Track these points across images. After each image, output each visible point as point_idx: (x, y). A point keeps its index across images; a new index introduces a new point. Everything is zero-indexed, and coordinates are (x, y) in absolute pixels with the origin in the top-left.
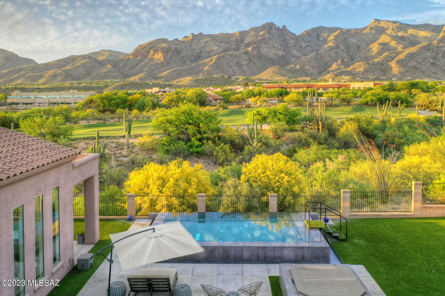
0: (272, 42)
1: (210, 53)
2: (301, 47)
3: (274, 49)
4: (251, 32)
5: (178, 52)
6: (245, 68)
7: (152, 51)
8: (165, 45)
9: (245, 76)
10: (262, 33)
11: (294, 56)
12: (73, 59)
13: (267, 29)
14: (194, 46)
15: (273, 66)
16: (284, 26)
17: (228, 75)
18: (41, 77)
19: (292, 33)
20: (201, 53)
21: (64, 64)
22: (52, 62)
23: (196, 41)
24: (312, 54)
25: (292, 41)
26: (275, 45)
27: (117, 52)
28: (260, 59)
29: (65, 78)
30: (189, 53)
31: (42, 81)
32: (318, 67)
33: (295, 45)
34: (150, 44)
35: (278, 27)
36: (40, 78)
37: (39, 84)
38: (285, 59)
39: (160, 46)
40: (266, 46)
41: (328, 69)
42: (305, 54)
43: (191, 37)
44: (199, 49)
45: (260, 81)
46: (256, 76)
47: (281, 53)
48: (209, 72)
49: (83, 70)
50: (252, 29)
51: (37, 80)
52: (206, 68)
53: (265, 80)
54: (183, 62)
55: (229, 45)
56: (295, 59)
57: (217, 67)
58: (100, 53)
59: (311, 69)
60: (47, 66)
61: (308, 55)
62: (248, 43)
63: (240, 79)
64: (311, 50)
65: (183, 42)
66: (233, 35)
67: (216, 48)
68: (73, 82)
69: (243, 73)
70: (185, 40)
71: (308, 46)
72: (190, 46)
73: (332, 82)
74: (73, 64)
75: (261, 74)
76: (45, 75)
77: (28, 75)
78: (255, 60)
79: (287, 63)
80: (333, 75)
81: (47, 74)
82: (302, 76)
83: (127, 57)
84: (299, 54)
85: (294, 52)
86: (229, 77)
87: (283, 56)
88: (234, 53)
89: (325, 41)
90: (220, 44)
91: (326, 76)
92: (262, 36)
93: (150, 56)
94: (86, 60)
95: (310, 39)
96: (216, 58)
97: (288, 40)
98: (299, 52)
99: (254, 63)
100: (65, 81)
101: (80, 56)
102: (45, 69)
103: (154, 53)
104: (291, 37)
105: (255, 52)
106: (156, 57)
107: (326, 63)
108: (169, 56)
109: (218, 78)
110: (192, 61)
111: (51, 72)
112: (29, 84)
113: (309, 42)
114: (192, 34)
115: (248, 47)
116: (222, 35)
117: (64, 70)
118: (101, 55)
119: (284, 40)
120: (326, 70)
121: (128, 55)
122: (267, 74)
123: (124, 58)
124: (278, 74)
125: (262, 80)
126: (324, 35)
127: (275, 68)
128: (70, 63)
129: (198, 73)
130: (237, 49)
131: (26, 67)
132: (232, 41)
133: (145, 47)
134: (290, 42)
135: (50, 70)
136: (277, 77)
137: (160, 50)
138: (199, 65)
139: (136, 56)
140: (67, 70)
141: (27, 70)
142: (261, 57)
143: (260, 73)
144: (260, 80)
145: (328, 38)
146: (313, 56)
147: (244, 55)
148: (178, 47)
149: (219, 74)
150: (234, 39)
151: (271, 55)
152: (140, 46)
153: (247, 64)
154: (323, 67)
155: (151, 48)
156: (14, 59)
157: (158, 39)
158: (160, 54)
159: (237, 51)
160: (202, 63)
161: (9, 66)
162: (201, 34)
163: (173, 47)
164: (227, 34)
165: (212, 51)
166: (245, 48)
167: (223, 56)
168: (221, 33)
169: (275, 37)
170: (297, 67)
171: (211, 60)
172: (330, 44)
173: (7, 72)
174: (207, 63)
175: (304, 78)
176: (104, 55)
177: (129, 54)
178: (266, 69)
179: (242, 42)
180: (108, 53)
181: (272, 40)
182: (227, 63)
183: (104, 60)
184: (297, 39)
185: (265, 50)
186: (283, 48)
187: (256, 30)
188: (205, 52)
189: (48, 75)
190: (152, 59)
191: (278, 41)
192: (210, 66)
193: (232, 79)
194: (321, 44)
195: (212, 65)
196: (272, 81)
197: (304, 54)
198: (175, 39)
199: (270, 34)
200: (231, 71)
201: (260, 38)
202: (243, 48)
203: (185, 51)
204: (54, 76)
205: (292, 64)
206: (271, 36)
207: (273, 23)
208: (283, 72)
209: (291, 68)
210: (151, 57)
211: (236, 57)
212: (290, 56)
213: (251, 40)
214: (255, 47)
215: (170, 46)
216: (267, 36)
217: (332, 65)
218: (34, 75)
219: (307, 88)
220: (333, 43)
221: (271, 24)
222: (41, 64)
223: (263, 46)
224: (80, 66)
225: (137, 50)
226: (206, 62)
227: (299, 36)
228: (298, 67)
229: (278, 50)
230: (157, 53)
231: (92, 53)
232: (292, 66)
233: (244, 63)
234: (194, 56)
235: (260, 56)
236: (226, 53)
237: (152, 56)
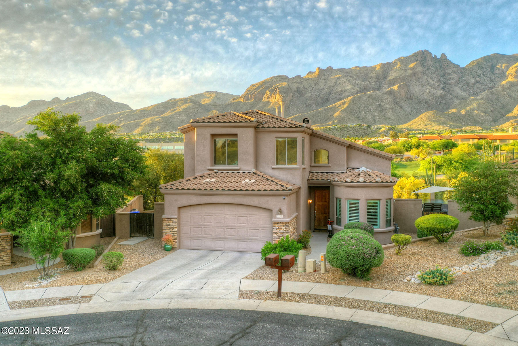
0: (426, 77)
1: (342, 94)
2: (468, 84)
3: (428, 87)
4: (397, 65)
5: (300, 93)
6: (389, 113)
7: (268, 93)
8: (284, 84)
9: (389, 124)
10: (412, 65)
11: (457, 97)
12: (172, 104)
13: (419, 59)
14: (321, 85)
15: (428, 110)
16: (443, 55)
17: (366, 123)
18: (137, 125)
19: (454, 64)
20: (330, 93)
21: (162, 109)
22: (149, 107)
23: (323, 77)
24: (484, 93)
25: (454, 76)
26: (431, 81)
27: (224, 94)
28: (410, 101)
29: (164, 128)
30: (315, 94)
31: (138, 131)
32: (492, 111)
33: (458, 82)
34: (265, 82)
35: (435, 56)
36: (136, 127)
37: (135, 135)
38: (444, 101)
39: (278, 86)
40: (418, 84)
41: (507, 116)
42: (474, 94)
43: (317, 73)
44: (328, 89)
45: (410, 132)
46: (405, 125)
47: (439, 93)
48: (340, 120)
49: (185, 118)
50: (399, 60)
51: (133, 130)
52: (337, 114)
53: (416, 130)
54: (306, 106)
55: (367, 83)
56: (459, 101)
57: (351, 112)
58: (204, 95)
59: (482, 114)
60: (144, 113)
61: (478, 96)
62: (393, 79)
63: (383, 129)
64: (481, 87)
65: (307, 80)
66: (373, 68)
67: (350, 87)
68: (174, 132)
69: (386, 120)
70: (310, 77)
71: (478, 82)
72: (316, 84)
73: (512, 132)
74: (174, 109)
75: (411, 122)
76: (142, 124)
77: (123, 123)
78: (402, 103)
79: (448, 106)
80: (515, 122)
81: (144, 122)
82: (469, 125)
83: (237, 101)
84: (464, 94)
85: (457, 90)
86: (369, 127)
87: (442, 97)
88: (374, 93)
89: (503, 75)
90: (355, 81)
91: (504, 125)
92: (412, 69)
93: (264, 100)
94: (188, 104)
95: (481, 72)
96: (350, 100)
97: (449, 74)
98: (465, 91)
99: (401, 107)
100: (164, 131)
101: (181, 100)
102: (141, 117)
103: (270, 95)
104: (454, 69)
105: (403, 92)
106: (272, 100)
107: (503, 107)
108: (289, 98)
109: (353, 128)
110: (318, 105)
111: (148, 120)
112: (124, 135)
113: (478, 76)
114: (319, 68)
115: (394, 85)
116: (358, 69)
117: (162, 117)
118: (206, 98)
119: (444, 75)
120: (504, 115)
121: (237, 97)
122: (419, 122)
123: (234, 101)
124: (434, 121)
125: (412, 130)
126: (501, 66)
127: (430, 113)
128: (169, 108)
129: (326, 120)
130: (378, 88)
131: (120, 114)
132: (371, 77)
133: (258, 88)
134: (452, 77)
135: (147, 117)
136: (433, 126)
137: (278, 91)
138: (328, 110)
139: (248, 99)
140: (166, 117)
141: (121, 118)
142: (411, 99)
143: (410, 120)
144: (410, 130)
145: (507, 70)
146: (485, 97)
147: (387, 96)
148: (301, 86)
149: (353, 122)
150: (373, 74)
151: (425, 96)
152: (253, 86)
153: (392, 109)
154: (499, 111)
155: (266, 88)
156: (106, 104)
157: (275, 77)
158: (278, 96)
159: (378, 90)
160: (331, 108)
161: (101, 112)
162: (330, 68)
163: (294, 86)
164: (365, 67)
165: (345, 91)
166: (389, 87)
167: (360, 98)
168: (356, 67)
169: (430, 70)
170: (461, 112)
171: (344, 103)
172: (510, 79)
173: (99, 120)
174: (339, 106)
175: (472, 128)
176: (208, 98)
177: (240, 96)
178: (417, 115)
179: (385, 78)
180: (213, 95)
181: (426, 74)
182: (365, 106)
183: (210, 104)
184: (461, 72)
185: (416, 89)
186: (442, 86)
187: (404, 61)
188: (335, 93)
189: (145, 124)
190: (268, 103)
191: (434, 75)
192: (342, 111)
193: (372, 128)
194: (497, 79)
195: (345, 110)
196: (426, 132)
197: (472, 93)
198: (296, 76)
199: (424, 66)
200: (370, 117)
201: (409, 72)
202: (386, 86)
203: (309, 91)
204: (152, 125)
205: (454, 108)
206: (425, 69)
207: (427, 51)
208: (442, 119)
209: (453, 113)
210: (266, 100)
211: (376, 99)
212: (451, 96)
213: (397, 75)
214: (403, 85)
215: (290, 84)
216: (420, 69)
217: (512, 110)
218: (129, 124)
219: (479, 139)
220: (515, 77)
221: (425, 52)
222: (136, 110)
223: (414, 83)
224: (180, 112)
225: (250, 91)
226: (337, 106)
227: (464, 68)
228: (463, 112)
229: (435, 88)
230: (274, 94)
231: (194, 96)
232: (454, 110)
233: (387, 106)
234: (321, 98)
235: (409, 97)
236: (363, 93)
237: (268, 99)
